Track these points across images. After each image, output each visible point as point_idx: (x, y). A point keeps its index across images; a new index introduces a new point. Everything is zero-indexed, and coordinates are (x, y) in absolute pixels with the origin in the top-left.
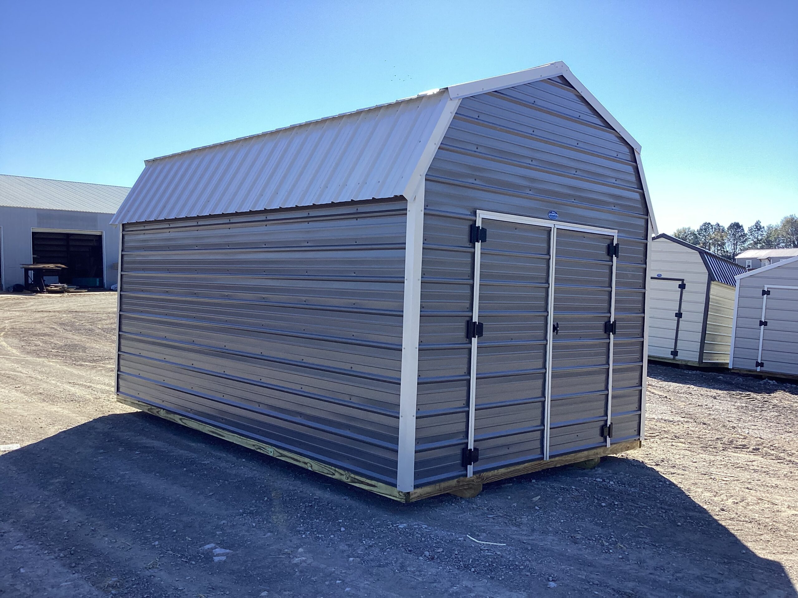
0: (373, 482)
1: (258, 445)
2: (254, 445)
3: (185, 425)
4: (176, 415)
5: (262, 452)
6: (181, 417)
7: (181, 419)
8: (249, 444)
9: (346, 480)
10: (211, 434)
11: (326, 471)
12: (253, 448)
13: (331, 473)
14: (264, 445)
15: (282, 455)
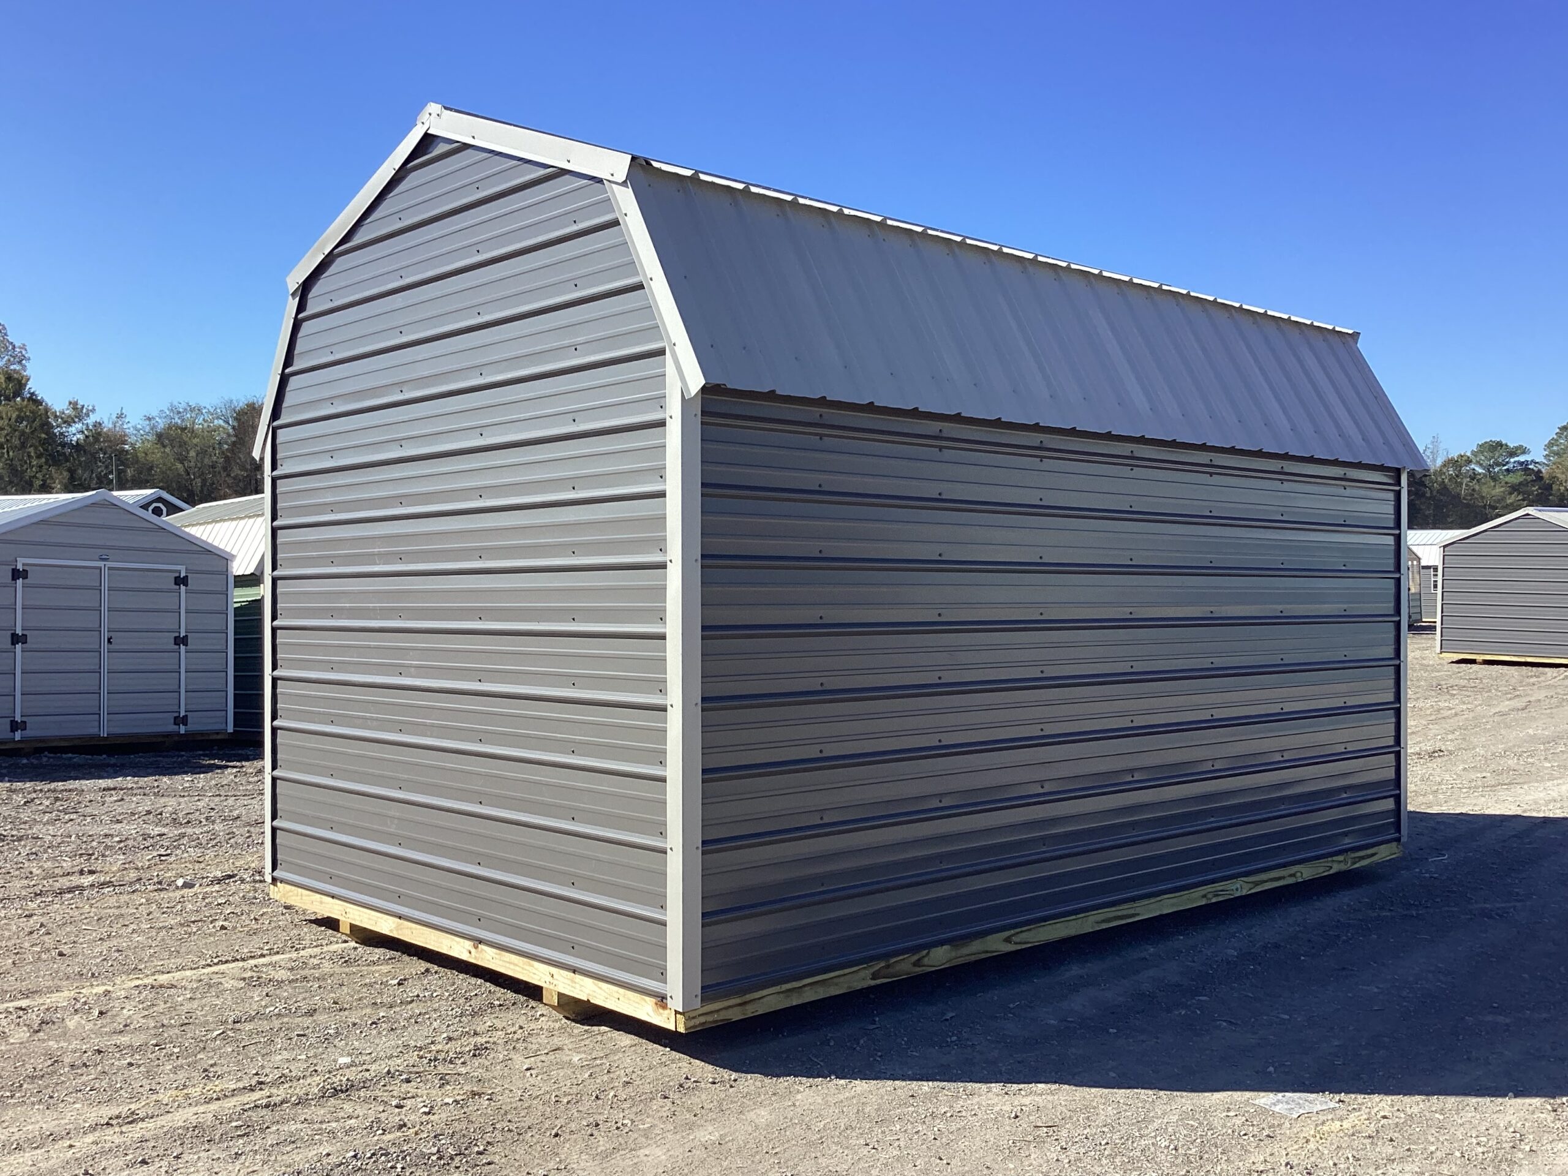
0: (1369, 852)
1: (1210, 890)
2: (1204, 896)
3: (1024, 946)
4: (989, 938)
5: (1221, 899)
6: (1007, 934)
7: (1008, 940)
8: (1194, 899)
9: (1346, 867)
10: (1105, 926)
11: (1321, 870)
12: (1203, 902)
13: (1328, 869)
14: (1218, 886)
15: (1256, 884)
